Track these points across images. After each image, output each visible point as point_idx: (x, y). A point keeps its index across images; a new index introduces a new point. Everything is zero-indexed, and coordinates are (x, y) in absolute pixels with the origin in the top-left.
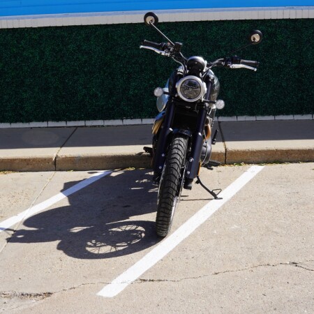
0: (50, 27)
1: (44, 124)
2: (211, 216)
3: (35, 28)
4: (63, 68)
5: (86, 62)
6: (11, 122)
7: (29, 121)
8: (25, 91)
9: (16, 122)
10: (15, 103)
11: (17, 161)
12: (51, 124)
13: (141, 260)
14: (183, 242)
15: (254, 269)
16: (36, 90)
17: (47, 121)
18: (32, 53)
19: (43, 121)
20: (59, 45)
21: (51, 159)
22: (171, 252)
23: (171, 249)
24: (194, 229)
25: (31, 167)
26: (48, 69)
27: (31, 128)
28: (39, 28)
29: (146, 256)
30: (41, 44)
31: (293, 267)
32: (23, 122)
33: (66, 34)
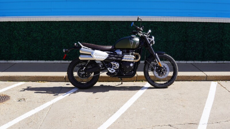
0: (64, 21)
1: (59, 62)
2: (133, 104)
3: (57, 21)
4: (68, 39)
5: (78, 36)
6: (45, 60)
7: (53, 60)
8: (52, 48)
9: (48, 60)
10: (48, 52)
11: (49, 77)
12: (63, 62)
13: (105, 123)
14: (122, 115)
15: (153, 128)
16: (57, 47)
17: (61, 60)
18: (55, 32)
19: (59, 60)
20: (67, 29)
21: (64, 77)
22: (118, 119)
23: (117, 118)
24: (126, 109)
25: (55, 80)
26: (62, 39)
27: (54, 63)
28: (59, 21)
29: (107, 121)
30: (59, 28)
31: (169, 127)
32: (50, 60)
33: (70, 24)
